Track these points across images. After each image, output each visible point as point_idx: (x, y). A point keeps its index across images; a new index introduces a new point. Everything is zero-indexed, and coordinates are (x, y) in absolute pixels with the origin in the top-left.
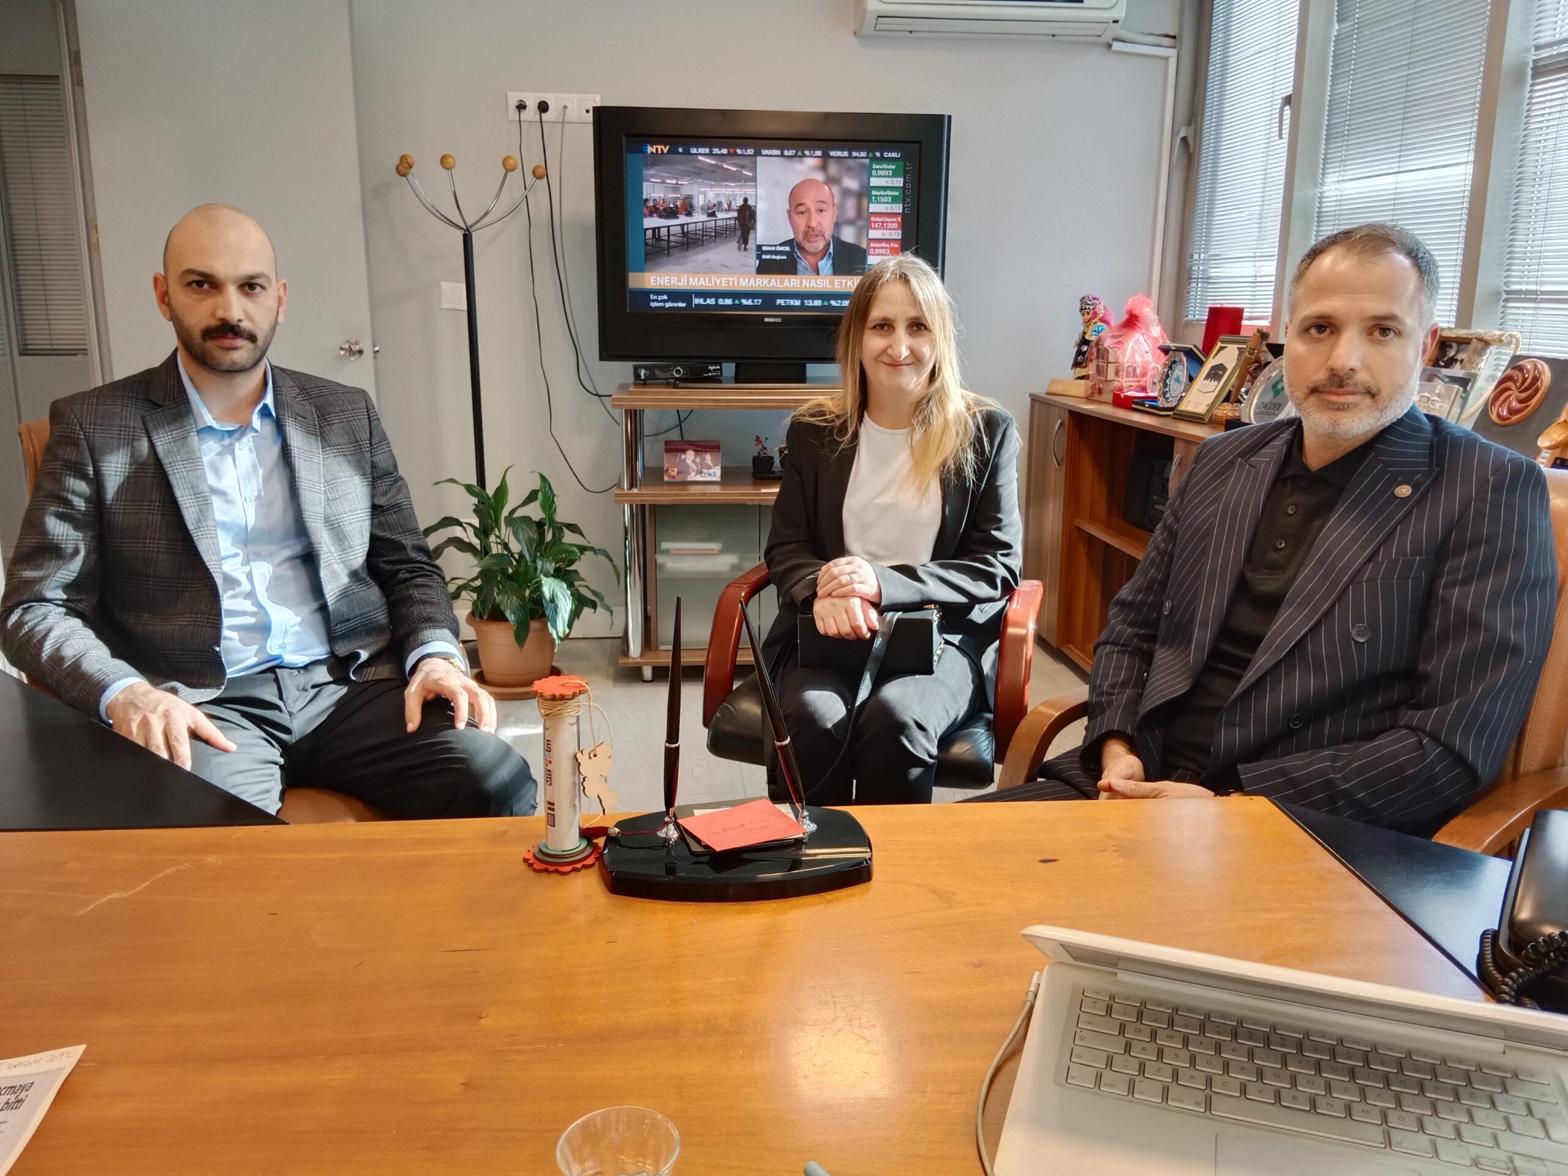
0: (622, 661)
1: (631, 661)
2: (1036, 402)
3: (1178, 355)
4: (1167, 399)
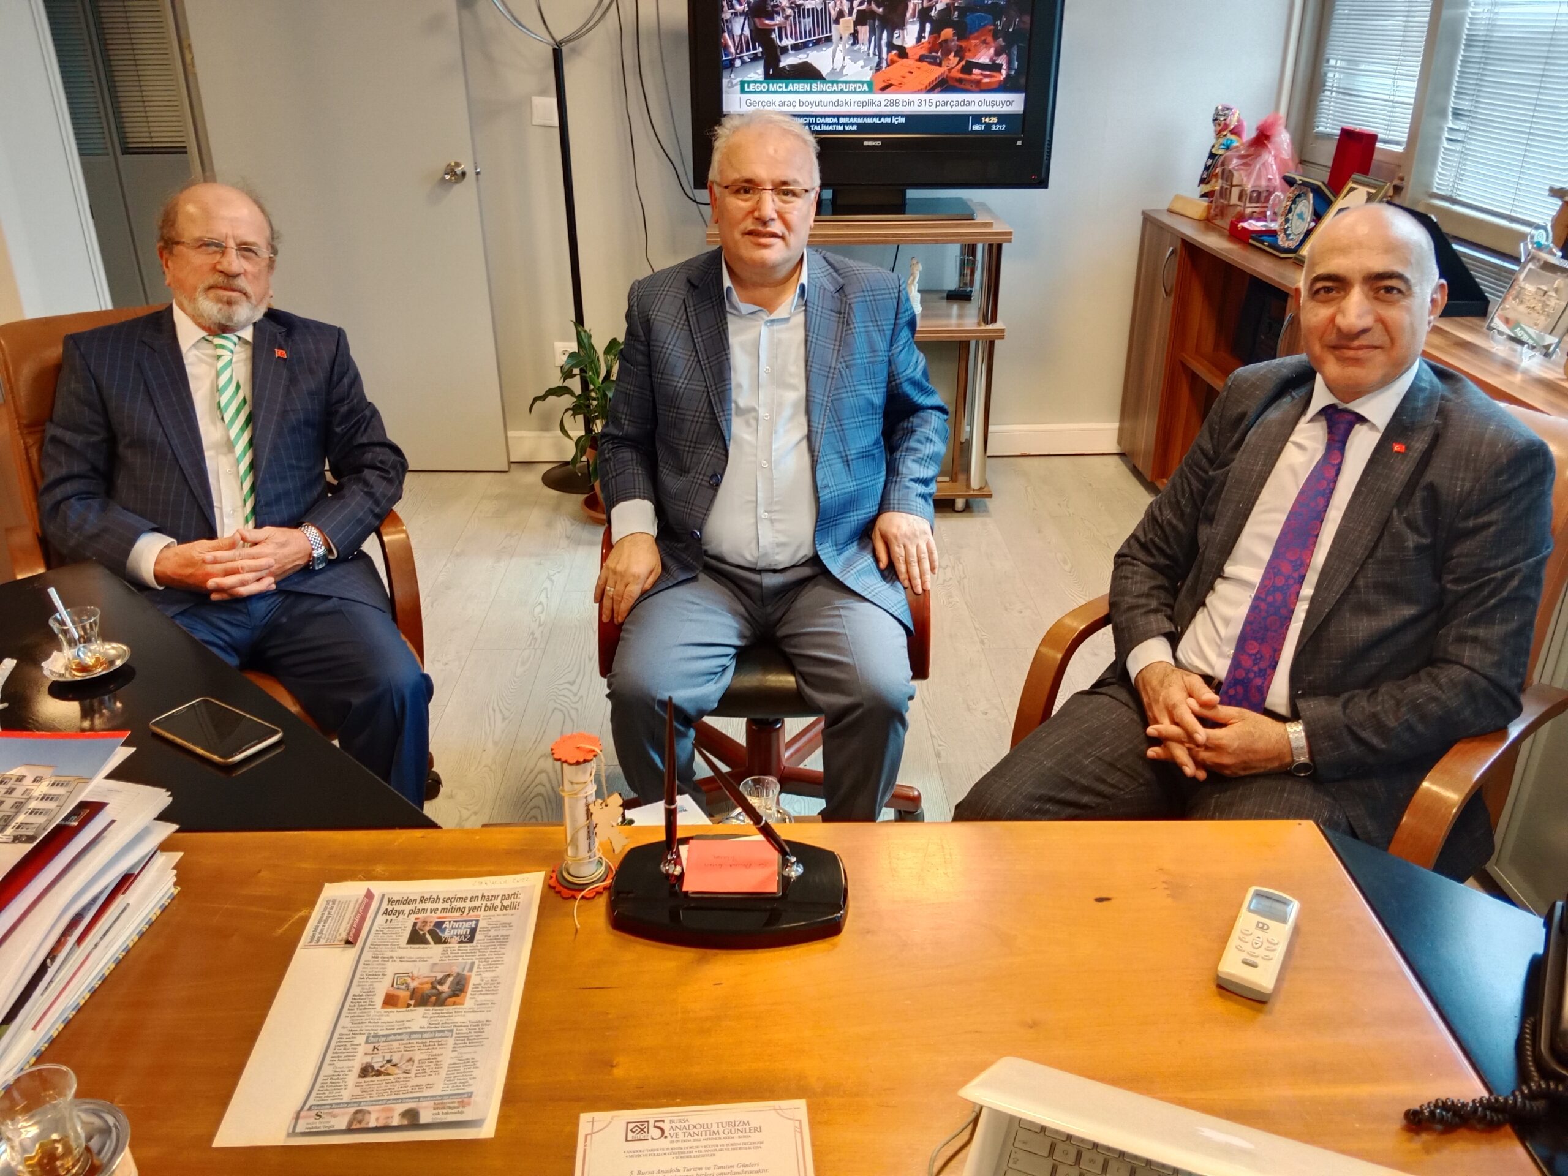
2: (1148, 223)
3: (1304, 189)
4: (1288, 236)
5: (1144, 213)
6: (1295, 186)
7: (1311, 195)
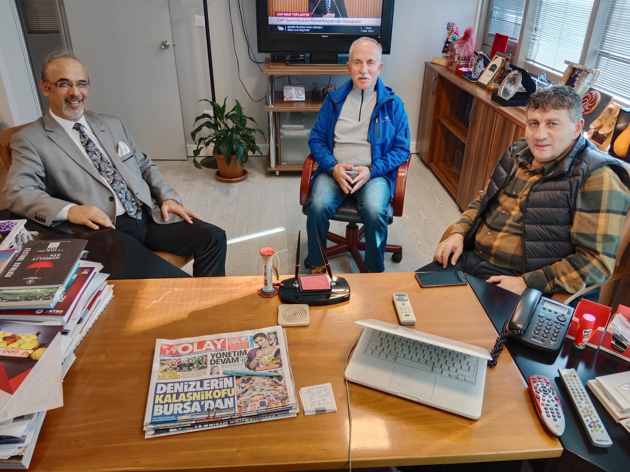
0: (268, 169)
1: (272, 169)
2: (427, 67)
3: (480, 57)
4: (475, 74)
5: (425, 63)
7: (483, 59)
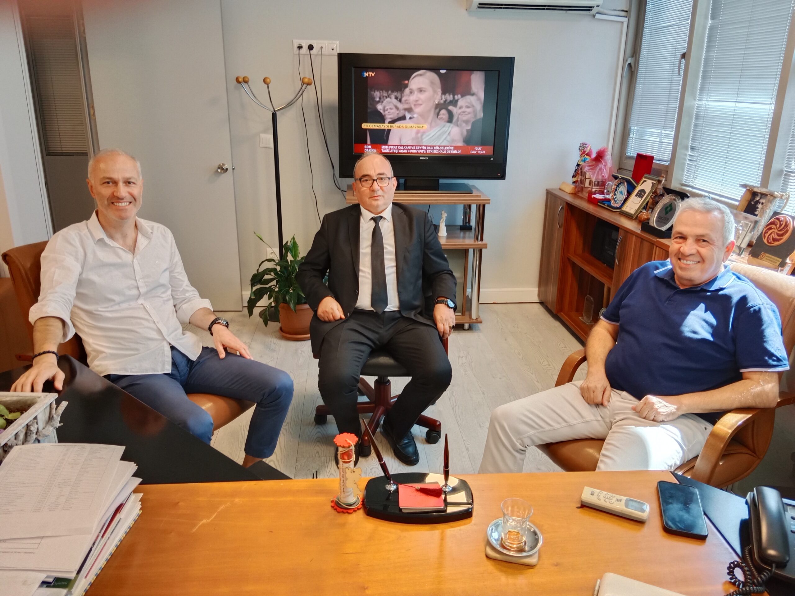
2: (549, 195)
3: (622, 181)
4: (616, 201)
5: (547, 190)
6: (618, 179)
7: (626, 183)
